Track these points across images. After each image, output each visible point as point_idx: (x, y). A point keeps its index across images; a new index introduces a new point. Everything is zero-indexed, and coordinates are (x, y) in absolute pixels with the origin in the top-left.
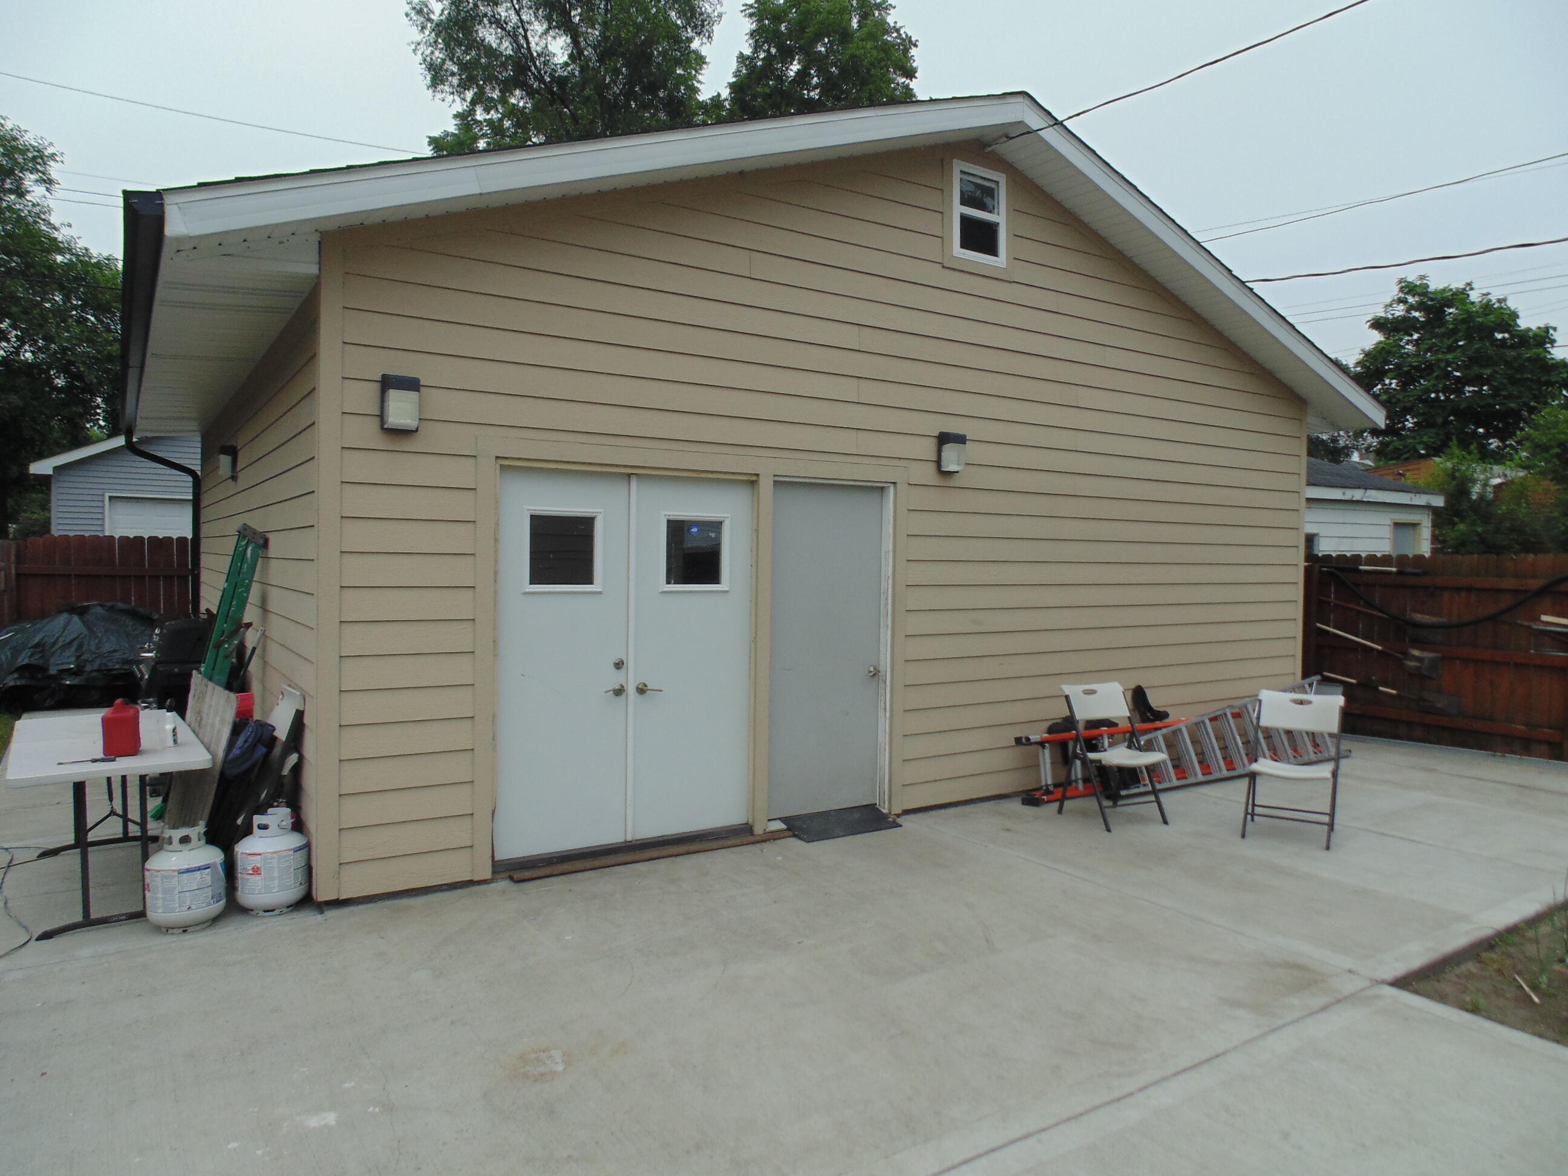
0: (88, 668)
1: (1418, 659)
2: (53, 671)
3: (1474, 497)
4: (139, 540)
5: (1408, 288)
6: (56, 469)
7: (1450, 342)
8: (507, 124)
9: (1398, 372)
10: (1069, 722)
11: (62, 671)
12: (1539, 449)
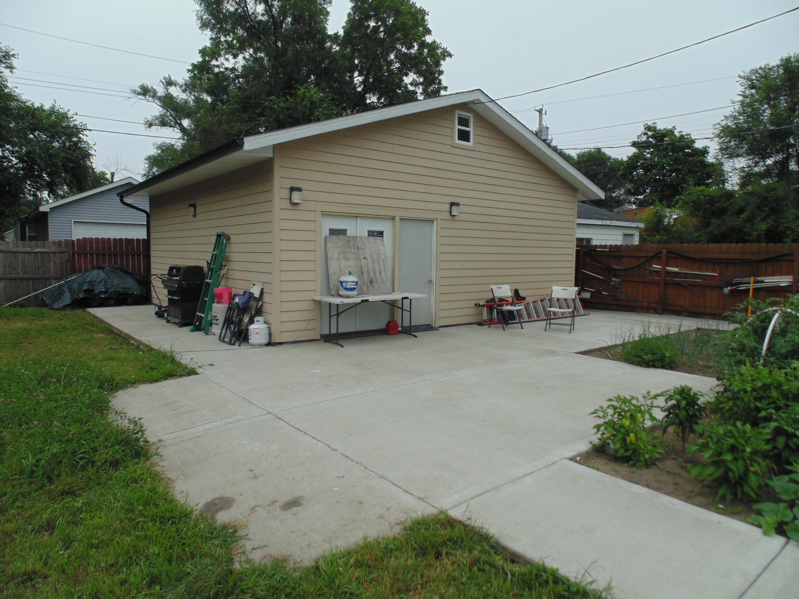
0: (109, 291)
1: (615, 282)
2: (96, 292)
3: (666, 223)
4: (109, 239)
5: (649, 128)
6: (50, 209)
7: (665, 153)
8: (235, 42)
9: (642, 167)
10: (493, 300)
11: (100, 292)
12: (685, 203)
